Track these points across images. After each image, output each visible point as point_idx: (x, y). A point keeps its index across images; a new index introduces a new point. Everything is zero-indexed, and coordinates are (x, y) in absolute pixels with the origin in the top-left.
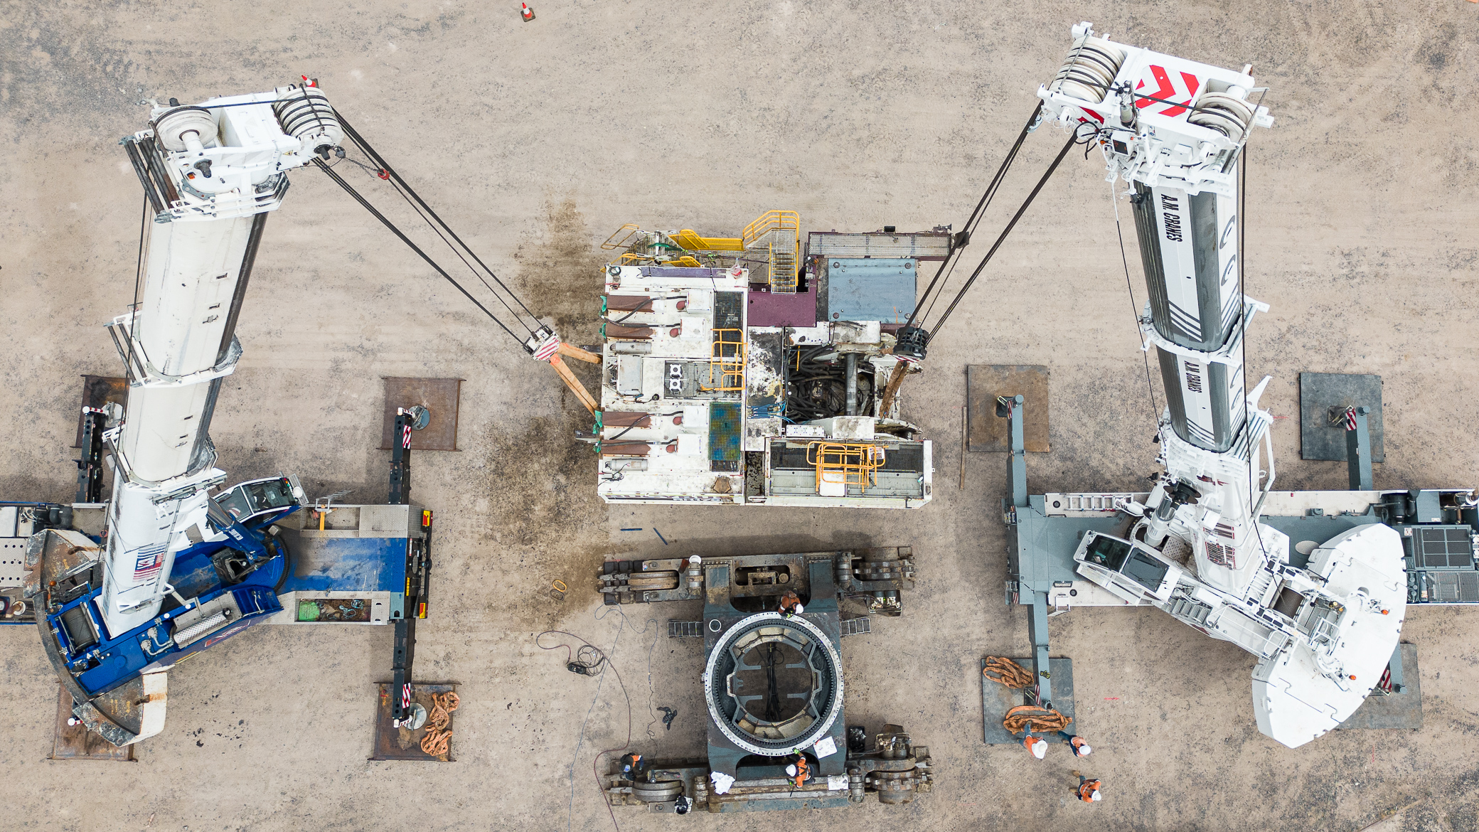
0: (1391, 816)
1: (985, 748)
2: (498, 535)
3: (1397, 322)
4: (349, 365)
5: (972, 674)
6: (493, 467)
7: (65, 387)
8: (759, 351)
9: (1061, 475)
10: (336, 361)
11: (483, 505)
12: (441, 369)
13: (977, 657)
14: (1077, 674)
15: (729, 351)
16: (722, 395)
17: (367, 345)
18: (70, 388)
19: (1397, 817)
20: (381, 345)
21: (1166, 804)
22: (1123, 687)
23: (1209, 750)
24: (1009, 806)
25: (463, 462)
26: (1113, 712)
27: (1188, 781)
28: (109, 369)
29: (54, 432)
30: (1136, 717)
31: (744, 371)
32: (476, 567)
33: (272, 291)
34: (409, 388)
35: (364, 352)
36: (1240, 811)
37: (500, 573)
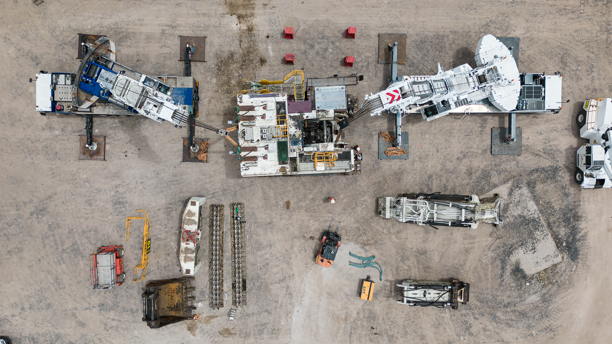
0: (509, 182)
1: (379, 161)
2: (220, 91)
3: (527, 19)
4: (167, 32)
5: (376, 137)
6: (217, 68)
7: (72, 37)
8: (293, 122)
9: (409, 72)
10: (163, 30)
11: (214, 81)
12: (199, 33)
13: (378, 132)
14: (410, 137)
15: (282, 123)
16: (281, 138)
17: (173, 24)
18: (74, 38)
19: (510, 182)
20: (178, 25)
21: (436, 178)
22: (425, 142)
23: (451, 162)
24: (386, 178)
25: (207, 66)
26: (421, 149)
27: (444, 171)
28: (86, 32)
29: (70, 53)
30: (429, 151)
31: (288, 129)
32: (213, 101)
33: (139, 5)
34: (188, 39)
35: (173, 27)
36: (460, 180)
37: (221, 103)
